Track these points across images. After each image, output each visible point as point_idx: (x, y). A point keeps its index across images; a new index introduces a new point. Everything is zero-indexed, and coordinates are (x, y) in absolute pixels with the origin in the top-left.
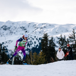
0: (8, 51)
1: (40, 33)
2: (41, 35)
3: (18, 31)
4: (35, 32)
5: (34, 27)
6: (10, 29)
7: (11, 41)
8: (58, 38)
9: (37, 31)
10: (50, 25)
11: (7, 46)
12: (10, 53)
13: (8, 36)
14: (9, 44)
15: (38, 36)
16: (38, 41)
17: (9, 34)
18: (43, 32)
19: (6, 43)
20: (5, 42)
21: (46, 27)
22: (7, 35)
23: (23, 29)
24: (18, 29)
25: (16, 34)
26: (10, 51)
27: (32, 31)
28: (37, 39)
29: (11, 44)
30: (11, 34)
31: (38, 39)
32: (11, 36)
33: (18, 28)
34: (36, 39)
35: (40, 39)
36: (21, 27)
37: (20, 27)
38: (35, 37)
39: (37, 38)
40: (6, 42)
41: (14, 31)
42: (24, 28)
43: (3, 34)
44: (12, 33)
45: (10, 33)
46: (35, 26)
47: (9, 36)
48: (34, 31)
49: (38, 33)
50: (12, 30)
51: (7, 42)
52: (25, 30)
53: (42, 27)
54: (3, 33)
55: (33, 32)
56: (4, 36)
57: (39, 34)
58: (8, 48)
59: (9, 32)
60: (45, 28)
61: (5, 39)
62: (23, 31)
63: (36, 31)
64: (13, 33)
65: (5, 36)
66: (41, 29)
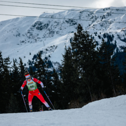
0: (53, 65)
1: (102, 26)
2: (104, 29)
3: (62, 28)
5: (90, 17)
6: (49, 27)
7: (54, 47)
9: (97, 23)
10: (117, 10)
11: (49, 56)
12: (56, 67)
13: (47, 39)
14: (52, 53)
17: (47, 35)
19: (47, 52)
20: (44, 51)
21: (111, 15)
22: (45, 39)
24: (63, 25)
25: (60, 34)
26: (56, 64)
27: (88, 25)
29: (55, 51)
30: (51, 35)
32: (52, 38)
33: (62, 22)
36: (68, 20)
37: (66, 21)
40: (47, 50)
41: (56, 30)
42: (72, 21)
43: (38, 37)
44: (54, 32)
47: (49, 38)
48: (90, 23)
49: (98, 27)
50: (53, 29)
51: (48, 49)
52: (74, 24)
53: (104, 16)
54: (38, 35)
55: (90, 25)
56: (40, 40)
58: (52, 60)
59: (48, 32)
60: (110, 17)
61: (44, 45)
62: (71, 27)
63: (94, 24)
64: (55, 33)
65: (41, 41)
66: (103, 18)
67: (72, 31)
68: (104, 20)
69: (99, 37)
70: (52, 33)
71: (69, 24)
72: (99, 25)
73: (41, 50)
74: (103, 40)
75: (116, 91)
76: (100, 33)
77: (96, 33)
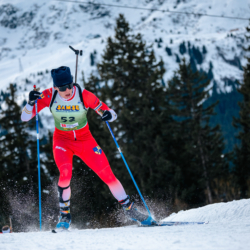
0: (44, 122)
1: (176, 21)
2: (182, 29)
3: (70, 25)
4: (150, 19)
6: (36, 20)
7: (48, 76)
9: (162, 15)
13: (29, 52)
15: (172, 37)
17: (30, 43)
20: (21, 84)
22: (23, 51)
23: (96, 12)
24: (73, 17)
27: (138, 19)
30: (39, 42)
31: (176, 50)
32: (42, 49)
33: (69, 10)
35: (182, 48)
37: (81, 7)
38: (159, 41)
39: (170, 46)
40: (27, 82)
41: (55, 28)
42: (97, 7)
43: (5, 46)
44: (47, 36)
45: (36, 38)
47: (34, 51)
49: (167, 24)
50: (45, 25)
51: (31, 79)
52: (103, 15)
54: (5, 40)
55: (143, 19)
56: (10, 54)
57: (172, 27)
59: (32, 33)
62: (93, 22)
63: (155, 15)
64: (52, 37)
65: (13, 57)
66: (179, 2)
67: (95, 33)
68: (181, 5)
69: (169, 51)
70: (42, 36)
71: (89, 16)
72: (169, 20)
73: (13, 81)
74: (178, 60)
75: (213, 194)
76: (171, 42)
77: (161, 41)
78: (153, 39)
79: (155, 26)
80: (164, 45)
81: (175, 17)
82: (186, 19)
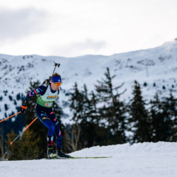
4: (4, 79)
8: (67, 92)
15: (14, 90)
16: (13, 102)
18: (25, 78)
28: (11, 98)
31: (14, 97)
34: (8, 99)
35: (18, 97)
38: (6, 92)
39: (11, 95)
46: (4, 65)
57: (15, 84)
78: (3, 90)
79: (6, 83)
80: (8, 94)
81: (18, 79)
82: (24, 80)
